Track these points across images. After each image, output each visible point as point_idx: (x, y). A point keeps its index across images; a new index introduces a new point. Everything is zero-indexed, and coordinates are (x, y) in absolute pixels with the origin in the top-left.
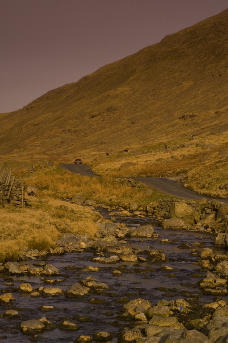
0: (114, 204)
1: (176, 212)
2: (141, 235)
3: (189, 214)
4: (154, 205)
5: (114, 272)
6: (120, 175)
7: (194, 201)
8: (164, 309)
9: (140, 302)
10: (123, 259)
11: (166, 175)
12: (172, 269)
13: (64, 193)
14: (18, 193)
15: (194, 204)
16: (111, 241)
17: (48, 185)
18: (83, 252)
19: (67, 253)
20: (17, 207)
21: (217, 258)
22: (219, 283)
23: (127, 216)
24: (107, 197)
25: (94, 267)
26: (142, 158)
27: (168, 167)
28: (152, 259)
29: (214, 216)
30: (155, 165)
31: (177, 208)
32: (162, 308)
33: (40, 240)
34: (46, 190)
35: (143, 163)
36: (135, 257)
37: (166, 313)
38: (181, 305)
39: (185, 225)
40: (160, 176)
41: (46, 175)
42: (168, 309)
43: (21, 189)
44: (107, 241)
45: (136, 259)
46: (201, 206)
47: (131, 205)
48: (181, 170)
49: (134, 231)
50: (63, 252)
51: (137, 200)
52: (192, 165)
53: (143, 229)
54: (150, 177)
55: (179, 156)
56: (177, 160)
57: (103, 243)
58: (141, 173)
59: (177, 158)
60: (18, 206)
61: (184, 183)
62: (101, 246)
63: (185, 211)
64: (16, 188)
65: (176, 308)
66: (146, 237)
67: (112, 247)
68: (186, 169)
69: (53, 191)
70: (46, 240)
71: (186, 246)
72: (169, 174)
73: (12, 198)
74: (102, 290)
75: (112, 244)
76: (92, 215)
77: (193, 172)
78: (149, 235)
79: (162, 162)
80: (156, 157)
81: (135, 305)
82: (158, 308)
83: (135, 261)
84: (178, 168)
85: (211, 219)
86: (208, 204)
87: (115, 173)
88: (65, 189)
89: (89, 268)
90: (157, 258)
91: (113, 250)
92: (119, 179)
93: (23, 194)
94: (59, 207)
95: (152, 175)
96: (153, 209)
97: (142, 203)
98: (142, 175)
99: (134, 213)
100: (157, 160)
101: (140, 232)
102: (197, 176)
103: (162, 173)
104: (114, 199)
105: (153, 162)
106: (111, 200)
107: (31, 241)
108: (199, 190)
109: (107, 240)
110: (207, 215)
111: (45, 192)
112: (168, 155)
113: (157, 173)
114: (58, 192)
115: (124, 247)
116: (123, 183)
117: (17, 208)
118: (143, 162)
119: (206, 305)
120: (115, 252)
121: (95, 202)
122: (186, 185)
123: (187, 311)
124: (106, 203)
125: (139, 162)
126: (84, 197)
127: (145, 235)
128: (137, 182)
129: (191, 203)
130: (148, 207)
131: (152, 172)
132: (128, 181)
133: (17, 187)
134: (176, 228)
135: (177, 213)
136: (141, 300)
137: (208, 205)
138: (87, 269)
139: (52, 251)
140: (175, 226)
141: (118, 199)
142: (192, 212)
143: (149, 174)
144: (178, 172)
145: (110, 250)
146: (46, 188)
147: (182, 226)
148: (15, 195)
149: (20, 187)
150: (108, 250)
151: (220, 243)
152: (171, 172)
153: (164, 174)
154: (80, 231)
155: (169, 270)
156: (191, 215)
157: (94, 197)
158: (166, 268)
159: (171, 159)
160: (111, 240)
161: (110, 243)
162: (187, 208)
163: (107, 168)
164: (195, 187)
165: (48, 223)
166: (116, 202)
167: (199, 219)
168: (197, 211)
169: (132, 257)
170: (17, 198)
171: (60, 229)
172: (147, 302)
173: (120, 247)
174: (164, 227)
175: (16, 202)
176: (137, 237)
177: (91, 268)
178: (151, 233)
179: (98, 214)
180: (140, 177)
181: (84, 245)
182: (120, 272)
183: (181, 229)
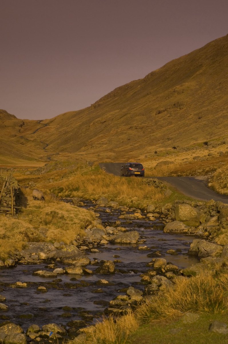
0: (134, 205)
1: (180, 214)
2: (125, 242)
3: (193, 217)
4: (168, 207)
5: (39, 288)
6: (153, 174)
7: (201, 203)
8: (19, 338)
9: (10, 328)
10: (69, 272)
11: (196, 174)
12: (108, 282)
14: (8, 200)
15: (201, 206)
16: (72, 251)
18: (39, 264)
19: (20, 264)
20: (7, 214)
24: (130, 198)
25: (22, 283)
26: (181, 156)
27: (201, 165)
28: (100, 271)
29: (217, 218)
30: (190, 164)
31: (181, 211)
32: (17, 336)
35: (180, 161)
36: (80, 270)
38: (53, 330)
39: (186, 228)
40: (190, 175)
42: (23, 337)
43: (11, 196)
44: (68, 251)
45: (82, 271)
46: (209, 208)
47: (148, 207)
48: (210, 168)
49: (118, 238)
50: (14, 264)
51: (155, 202)
52: (223, 163)
53: (127, 236)
54: (181, 176)
55: (216, 153)
56: (214, 157)
57: (63, 253)
58: (172, 172)
59: (214, 156)
60: (8, 212)
61: (210, 182)
62: (60, 257)
63: (189, 214)
64: (6, 195)
65: (46, 334)
66: (130, 243)
67: (69, 258)
68: (215, 167)
69: (82, 192)
71: (156, 254)
72: (199, 173)
73: (2, 204)
75: (71, 254)
77: (219, 171)
78: (134, 241)
79: (199, 160)
80: (194, 155)
82: (14, 336)
83: (80, 273)
84: (208, 167)
85: (213, 221)
87: (149, 173)
88: (94, 190)
89: (18, 284)
90: (105, 270)
91: (70, 261)
92: (146, 179)
93: (13, 201)
95: (182, 174)
96: (167, 211)
97: (158, 205)
98: (173, 174)
99: (147, 216)
100: (193, 158)
101: (124, 239)
102: (222, 175)
104: (135, 200)
105: (190, 160)
106: (132, 202)
108: (220, 190)
109: (68, 250)
110: (212, 217)
111: (76, 194)
112: (206, 152)
113: (188, 172)
114: (87, 194)
115: (80, 258)
116: (149, 183)
117: (7, 215)
118: (180, 160)
119: (81, 330)
120: (71, 263)
121: (118, 203)
122: (210, 184)
123: (56, 337)
124: (127, 205)
125: (176, 161)
126: (109, 199)
127: (129, 242)
128: (161, 183)
129: (198, 204)
130: (163, 209)
131: (183, 171)
132: (154, 181)
133: (7, 193)
134: (176, 232)
135: (181, 216)
136: (12, 325)
137: (213, 207)
138: (15, 285)
139: (1, 264)
140: (175, 230)
141: (139, 200)
142: (196, 214)
143: (179, 173)
144: (207, 170)
145: (66, 261)
147: (183, 230)
148: (5, 201)
149: (10, 194)
150: (64, 261)
151: (194, 250)
152: (200, 171)
153: (193, 173)
154: (55, 240)
155: (104, 284)
156: (195, 218)
157: (118, 199)
158: (101, 281)
159: (208, 157)
160: (72, 250)
161: (71, 253)
162: (191, 210)
164: (217, 186)
166: (136, 203)
167: (204, 221)
168: (204, 213)
169: (77, 270)
170: (7, 205)
171: (31, 238)
172: (17, 328)
173: (77, 257)
174: (165, 231)
175: (6, 209)
176: (121, 243)
177: (19, 284)
178: (136, 239)
179: (88, 220)
180: (171, 176)
181: (43, 255)
182: (45, 288)
183: (181, 233)
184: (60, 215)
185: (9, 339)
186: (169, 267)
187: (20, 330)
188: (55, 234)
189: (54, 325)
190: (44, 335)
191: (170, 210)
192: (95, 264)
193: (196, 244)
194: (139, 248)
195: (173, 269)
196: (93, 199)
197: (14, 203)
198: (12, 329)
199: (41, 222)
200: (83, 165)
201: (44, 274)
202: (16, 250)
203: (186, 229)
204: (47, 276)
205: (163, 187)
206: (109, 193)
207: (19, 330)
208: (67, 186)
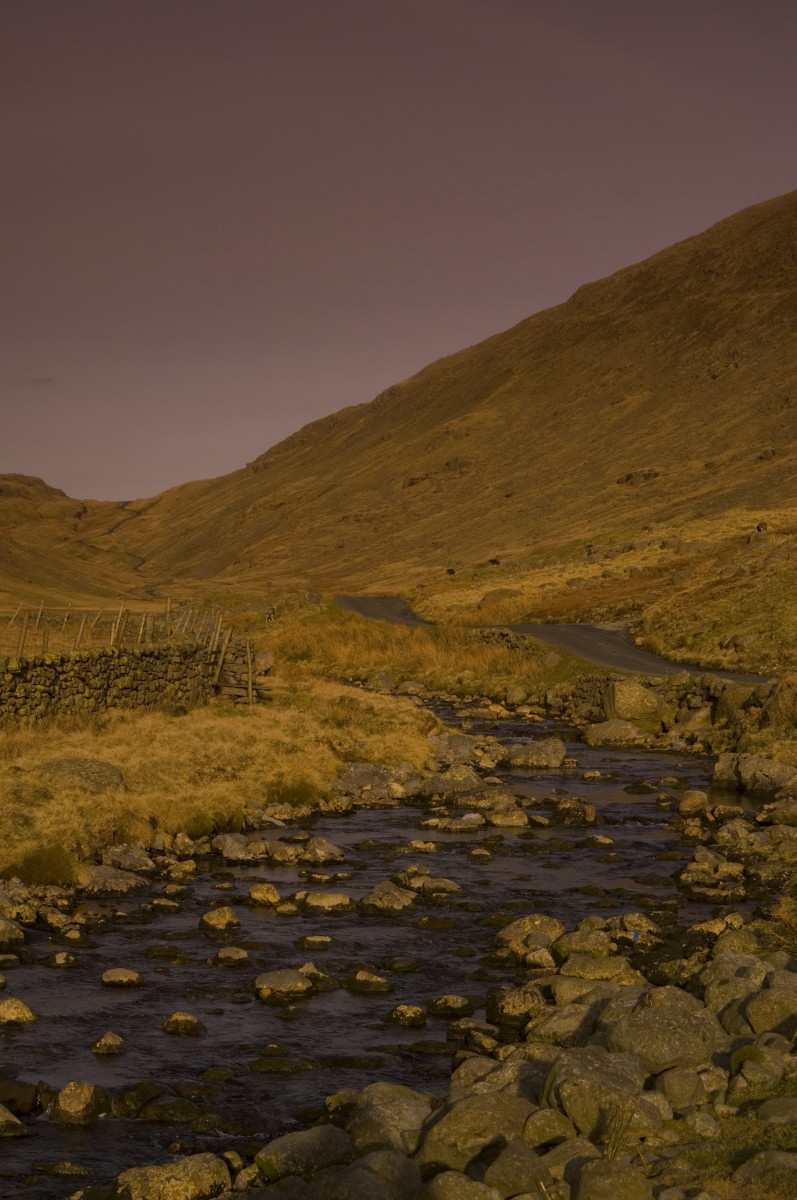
0: (469, 690)
1: (618, 705)
2: (535, 763)
3: (649, 711)
5: (474, 852)
7: (659, 679)
8: (596, 939)
9: (537, 923)
11: (592, 618)
12: (612, 842)
13: (349, 666)
14: (239, 669)
15: (659, 685)
16: (465, 779)
17: (309, 649)
20: (238, 703)
21: (720, 814)
22: (726, 872)
23: (501, 719)
24: (452, 674)
25: (426, 842)
26: (533, 578)
27: (596, 597)
29: (709, 713)
30: (565, 596)
31: (620, 696)
32: (591, 936)
33: (294, 781)
35: (535, 591)
36: (521, 817)
37: (600, 949)
39: (641, 736)
40: (578, 621)
43: (246, 660)
44: (455, 778)
46: (677, 691)
47: (509, 692)
48: (627, 604)
50: (350, 808)
52: (654, 592)
53: (540, 749)
54: (554, 623)
55: (620, 571)
56: (618, 580)
58: (531, 613)
59: (617, 576)
60: (239, 700)
61: (636, 635)
62: (439, 792)
63: (640, 703)
64: (234, 658)
65: (624, 935)
66: (547, 767)
67: (467, 794)
68: (639, 602)
70: (308, 781)
71: (645, 787)
72: (599, 614)
73: (226, 681)
74: (446, 897)
75: (465, 785)
76: (417, 718)
77: (655, 610)
78: (556, 763)
79: (582, 587)
80: (567, 576)
81: (526, 930)
82: (580, 937)
83: (522, 825)
84: (620, 601)
85: (701, 719)
86: (695, 685)
87: (468, 616)
88: (350, 657)
89: (414, 846)
90: (576, 816)
92: (479, 630)
93: (250, 672)
94: (338, 700)
97: (535, 688)
100: (567, 583)
101: (533, 757)
102: (665, 618)
104: (468, 678)
105: (559, 586)
106: (460, 681)
107: (272, 784)
108: (672, 653)
109: (454, 776)
110: (693, 710)
112: (594, 570)
113: (571, 614)
114: (334, 666)
115: (495, 793)
116: (488, 640)
117: (237, 706)
118: (535, 587)
121: (422, 686)
122: (639, 641)
123: (651, 942)
124: (449, 689)
125: (525, 589)
126: (396, 676)
129: (652, 682)
130: (550, 697)
131: (557, 612)
132: (501, 634)
133: (236, 655)
134: (618, 744)
135: (620, 708)
136: (541, 917)
137: (694, 688)
138: (408, 847)
139: (324, 807)
140: (616, 739)
143: (550, 617)
144: (619, 609)
147: (634, 739)
148: (233, 674)
149: (243, 656)
150: (457, 802)
151: (726, 777)
152: (602, 610)
154: (389, 758)
155: (609, 844)
157: (421, 675)
159: (603, 579)
160: (464, 776)
162: (643, 694)
163: (449, 605)
164: (661, 646)
165: (313, 740)
167: (672, 721)
168: (668, 702)
169: (515, 817)
170: (237, 682)
172: (553, 923)
174: (591, 742)
175: (236, 691)
177: (419, 844)
178: (558, 758)
179: (430, 715)
186: (723, 808)
189: (639, 917)
190: (621, 937)
193: (729, 763)
194: (585, 776)
195: (733, 812)
201: (448, 826)
204: (458, 828)
206: (392, 664)
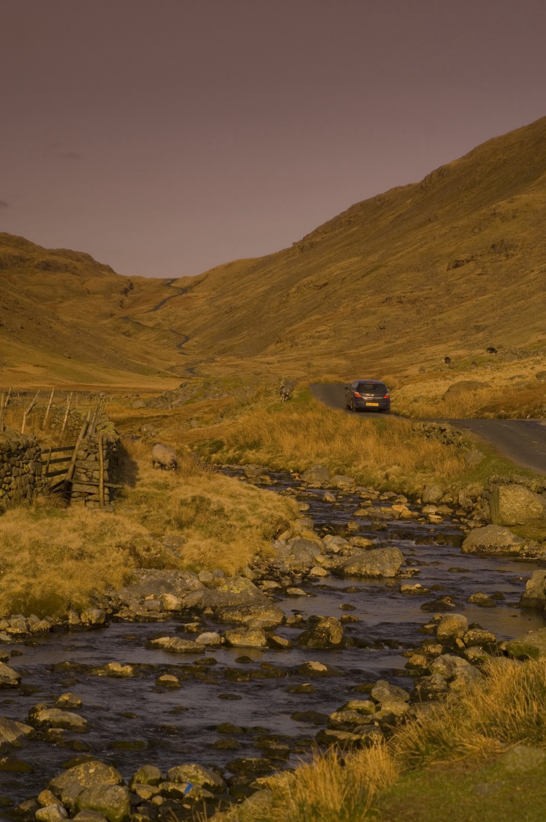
0: (393, 486)
1: (502, 510)
3: (534, 517)
4: (474, 491)
6: (438, 412)
8: (113, 795)
9: (91, 771)
10: (233, 642)
12: (326, 669)
14: (90, 466)
16: (241, 593)
17: (260, 439)
18: (162, 620)
19: (117, 621)
20: (88, 500)
21: (469, 640)
22: (387, 712)
24: (383, 469)
25: (122, 666)
26: (507, 370)
28: (307, 641)
31: (505, 501)
32: (108, 792)
33: (43, 592)
34: (254, 451)
35: (504, 383)
36: (259, 637)
39: (516, 544)
40: (528, 417)
41: (269, 412)
42: (122, 795)
43: (98, 457)
44: (232, 591)
45: (264, 640)
47: (426, 490)
49: (352, 564)
53: (374, 558)
54: (505, 417)
58: (486, 407)
60: (90, 497)
62: (213, 605)
63: (525, 508)
64: (86, 455)
65: (176, 788)
67: (234, 608)
69: (269, 452)
73: (78, 478)
75: (240, 599)
78: (390, 572)
81: (79, 778)
82: (99, 792)
83: (260, 645)
87: (431, 409)
89: (111, 668)
90: (320, 638)
91: (236, 616)
93: (102, 469)
95: (510, 412)
97: (449, 486)
98: (487, 414)
99: (423, 511)
103: (532, 409)
104: (394, 474)
106: (387, 477)
107: (20, 595)
109: (232, 589)
111: (252, 456)
115: (261, 609)
116: (428, 434)
117: (88, 504)
118: (505, 380)
119: (261, 781)
120: (238, 621)
121: (353, 480)
123: (199, 796)
124: (376, 485)
125: (496, 381)
127: (378, 572)
130: (461, 496)
131: (511, 407)
132: (440, 429)
133: (88, 452)
134: (493, 551)
135: (504, 513)
136: (96, 765)
138: (104, 669)
139: (72, 619)
140: (491, 546)
141: (403, 474)
143: (502, 411)
145: (227, 616)
146: (256, 445)
147: (509, 546)
148: (85, 471)
150: (222, 616)
151: (535, 595)
153: (536, 411)
155: (318, 672)
157: (353, 469)
158: (311, 666)
160: (241, 589)
162: (529, 500)
163: (416, 395)
166: (396, 481)
169: (253, 637)
170: (88, 480)
171: (145, 559)
172: (109, 772)
173: (252, 607)
174: (465, 548)
175: (87, 489)
176: (359, 576)
177: (115, 667)
178: (394, 567)
179: (281, 518)
180: (481, 418)
181: (172, 601)
182: (175, 679)
183: (504, 555)
184: (213, 507)
185: (89, 798)
186: (473, 634)
187: (114, 778)
188: (202, 550)
189: (195, 768)
190: (171, 790)
191: (479, 498)
192: (296, 623)
193: (540, 581)
194: (402, 589)
195: (484, 639)
196: (293, 468)
197: (106, 474)
198: (95, 774)
199: (169, 522)
200: (271, 388)
201: (173, 646)
202: (108, 586)
203: (515, 546)
204: (181, 649)
205: (463, 443)
206: (332, 456)
207: (111, 777)
208: (232, 437)
